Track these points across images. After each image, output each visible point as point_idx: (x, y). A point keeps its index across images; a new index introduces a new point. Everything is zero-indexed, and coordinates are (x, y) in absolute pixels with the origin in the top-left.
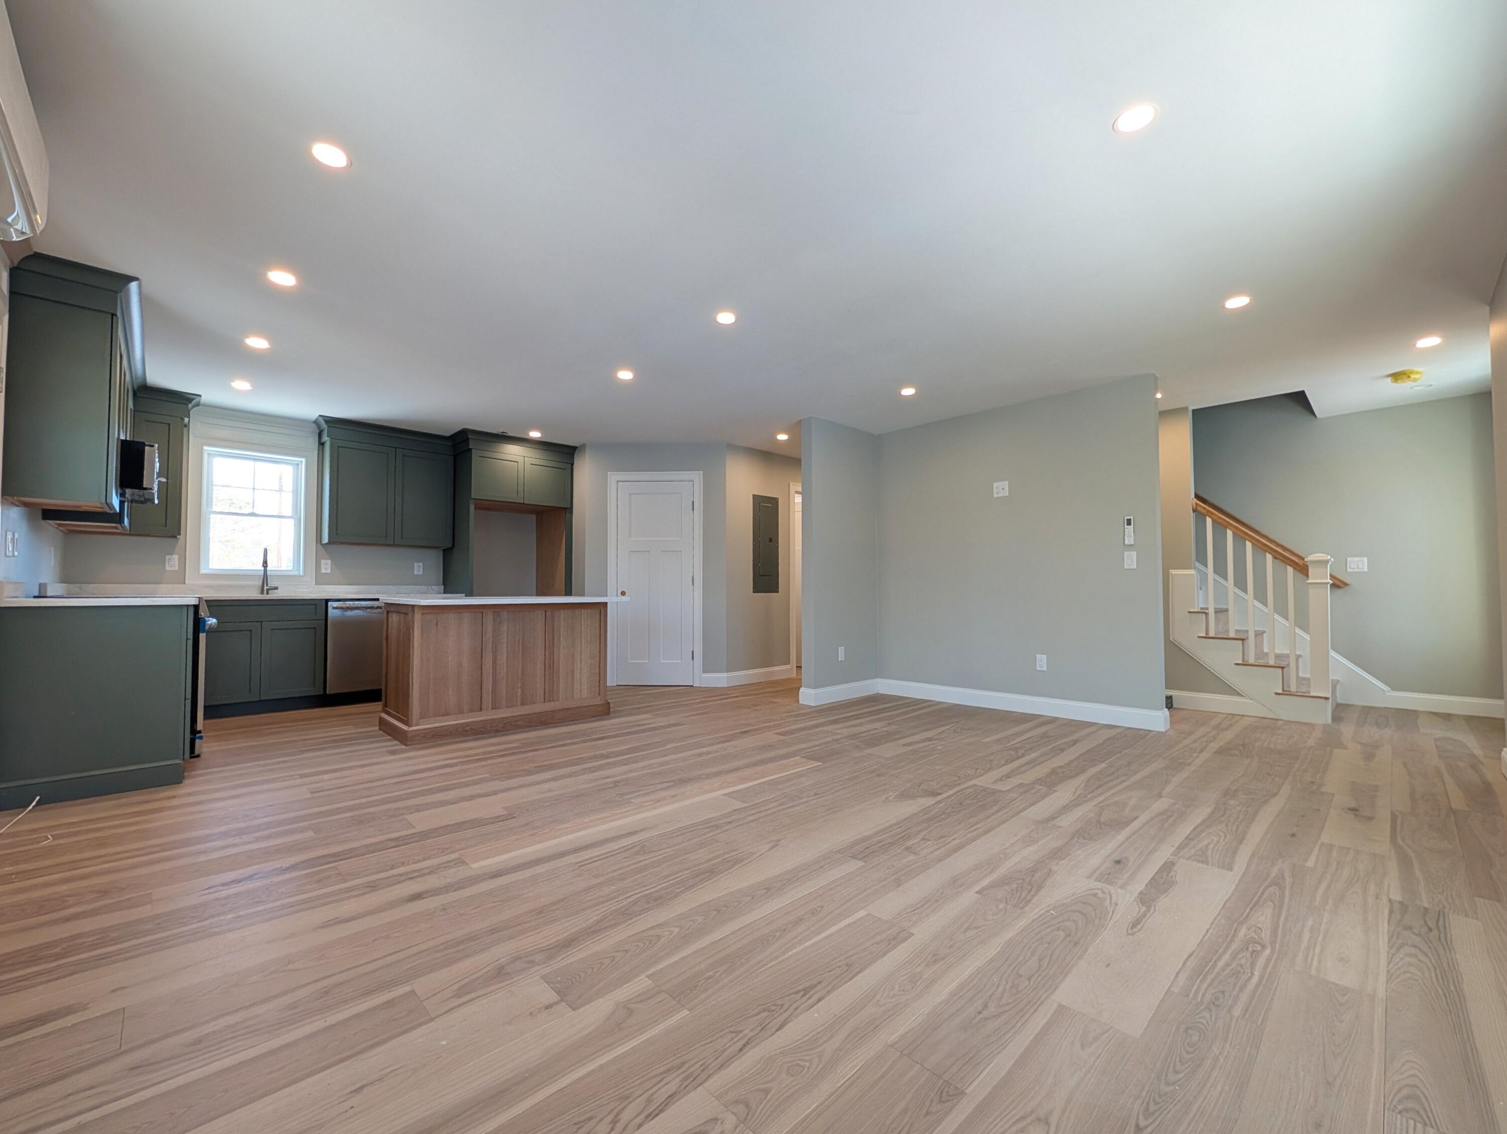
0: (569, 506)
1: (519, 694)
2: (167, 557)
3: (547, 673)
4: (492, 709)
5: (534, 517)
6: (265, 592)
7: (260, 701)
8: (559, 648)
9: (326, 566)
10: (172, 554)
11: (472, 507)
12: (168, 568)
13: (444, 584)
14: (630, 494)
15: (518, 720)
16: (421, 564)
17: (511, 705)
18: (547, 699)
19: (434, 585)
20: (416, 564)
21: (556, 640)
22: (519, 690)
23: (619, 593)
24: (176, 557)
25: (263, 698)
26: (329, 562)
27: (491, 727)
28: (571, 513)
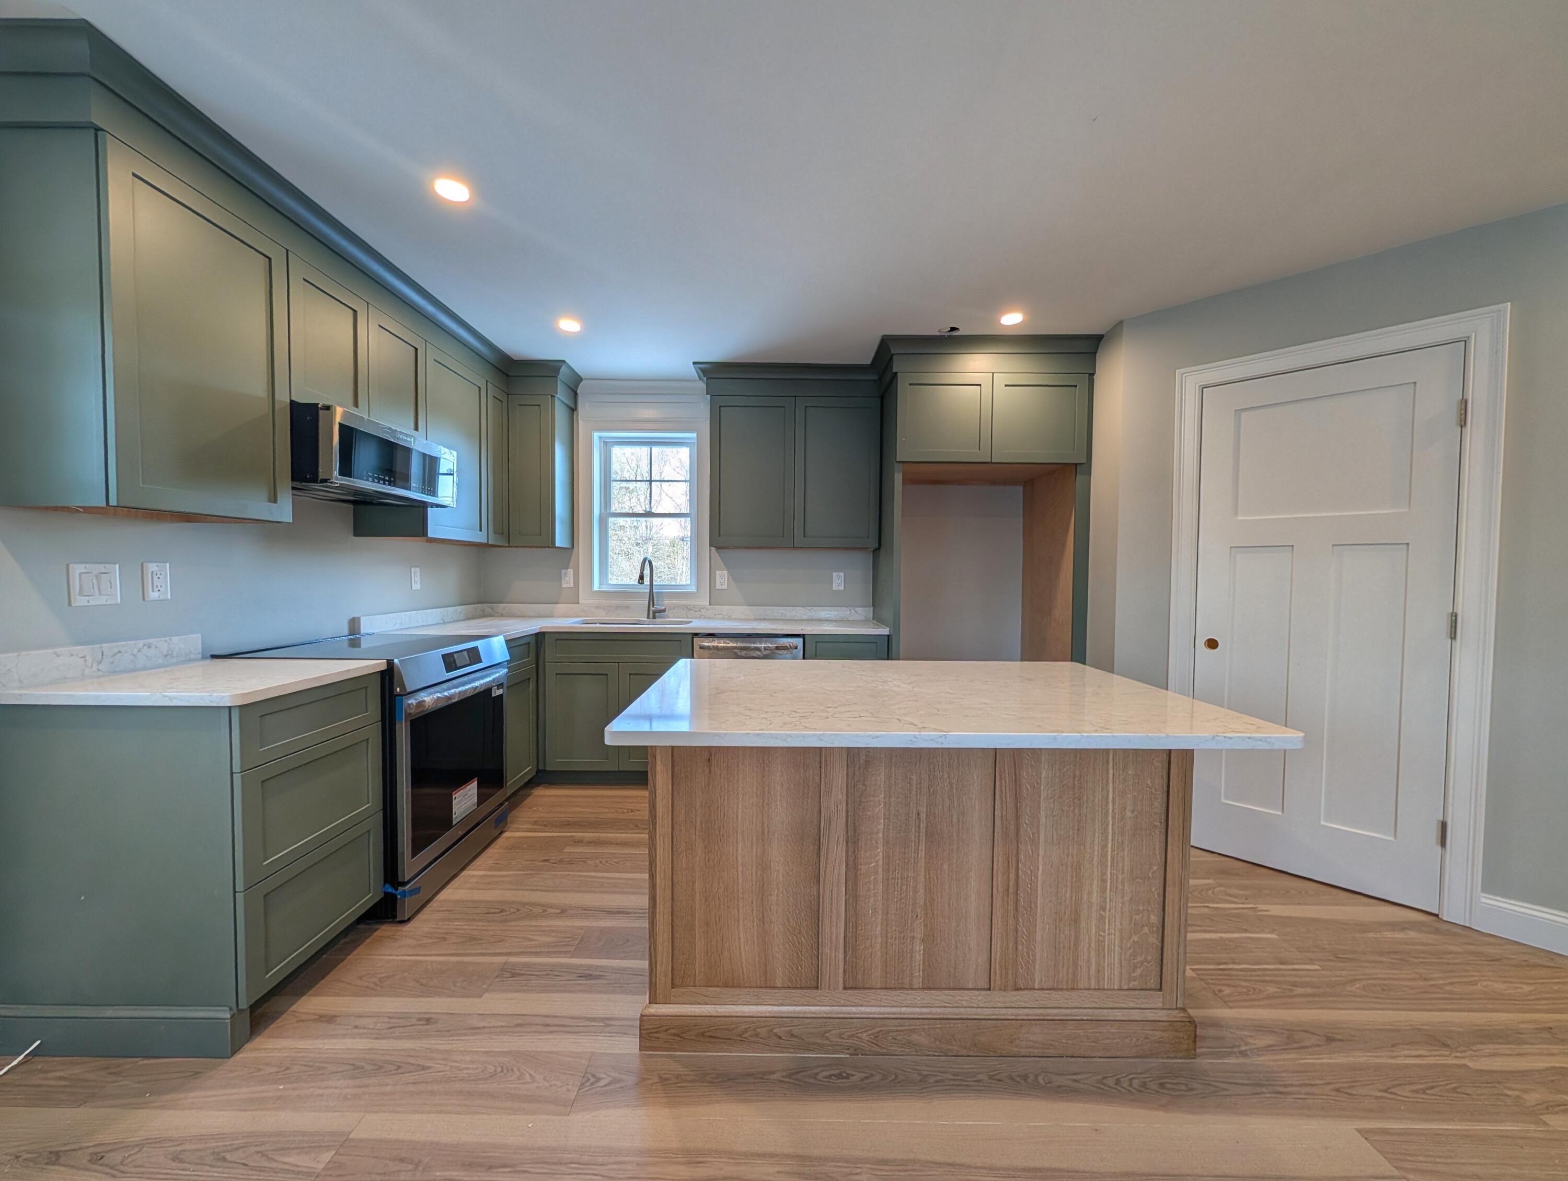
0: (1084, 461)
1: (919, 957)
2: (563, 571)
3: (998, 913)
4: (845, 988)
5: (1020, 489)
6: (651, 616)
7: (619, 771)
8: (1035, 842)
9: (722, 578)
10: (567, 568)
11: (898, 478)
12: (564, 585)
13: (874, 605)
14: (1238, 412)
15: (913, 1031)
16: (842, 574)
17: (893, 984)
18: (997, 980)
19: (859, 607)
20: (835, 574)
21: (1025, 819)
22: (919, 948)
23: (1201, 642)
24: (571, 571)
25: (620, 769)
26: (725, 572)
27: (840, 1036)
28: (1089, 473)
